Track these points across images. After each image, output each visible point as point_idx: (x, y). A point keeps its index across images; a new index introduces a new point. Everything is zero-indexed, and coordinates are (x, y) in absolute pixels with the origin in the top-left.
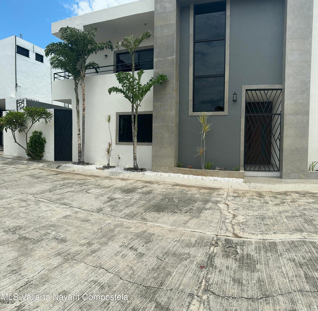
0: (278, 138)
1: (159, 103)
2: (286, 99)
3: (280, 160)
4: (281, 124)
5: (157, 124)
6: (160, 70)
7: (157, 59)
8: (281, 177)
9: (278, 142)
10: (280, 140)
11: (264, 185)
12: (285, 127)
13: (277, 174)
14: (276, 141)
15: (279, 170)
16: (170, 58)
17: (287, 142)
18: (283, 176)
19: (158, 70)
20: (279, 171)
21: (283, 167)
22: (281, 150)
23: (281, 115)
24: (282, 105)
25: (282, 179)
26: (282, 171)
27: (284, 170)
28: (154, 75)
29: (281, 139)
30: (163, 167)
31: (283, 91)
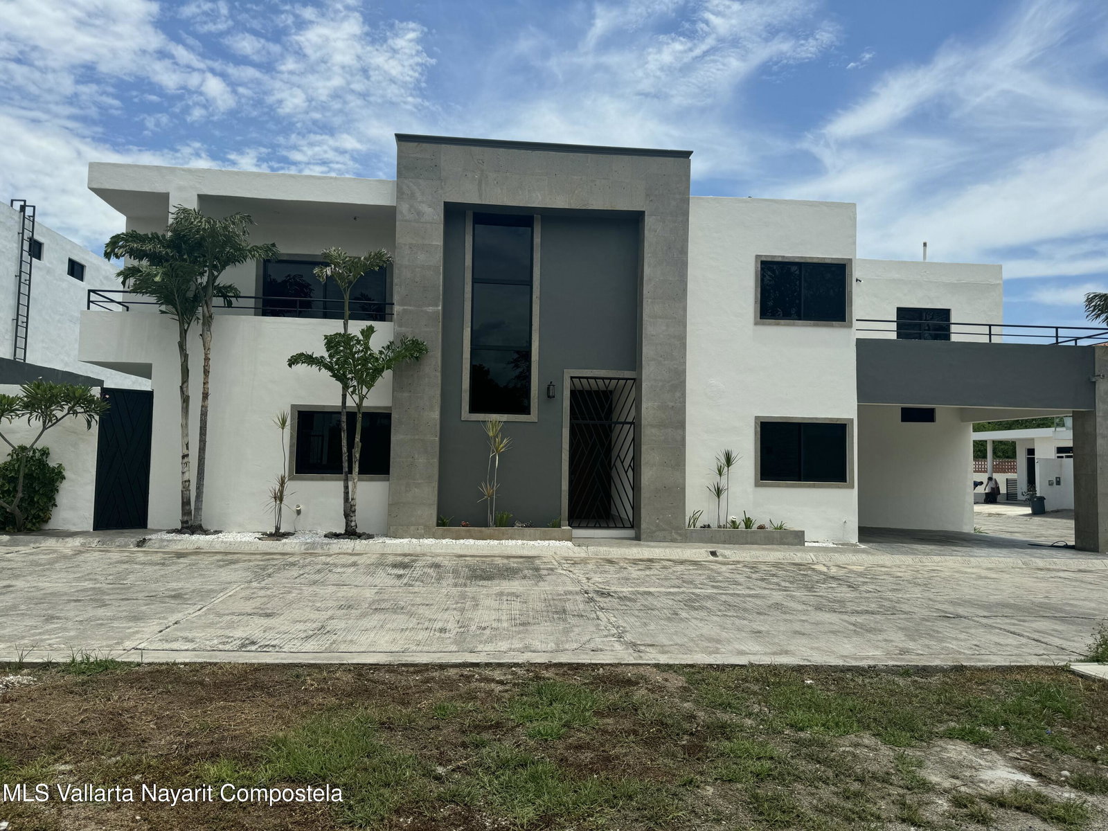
0: (630, 465)
1: (406, 394)
2: (644, 399)
3: (636, 507)
4: (636, 443)
5: (402, 437)
6: (408, 329)
7: (402, 308)
8: (638, 538)
9: (630, 473)
10: (633, 470)
11: (611, 550)
12: (644, 448)
13: (630, 533)
14: (626, 473)
15: (634, 524)
16: (430, 309)
17: (648, 475)
18: (642, 537)
19: (403, 329)
20: (632, 527)
21: (642, 520)
22: (636, 487)
23: (636, 424)
24: (636, 407)
25: (640, 540)
26: (639, 527)
27: (643, 526)
28: (395, 337)
29: (636, 466)
30: (412, 528)
31: (637, 381)
